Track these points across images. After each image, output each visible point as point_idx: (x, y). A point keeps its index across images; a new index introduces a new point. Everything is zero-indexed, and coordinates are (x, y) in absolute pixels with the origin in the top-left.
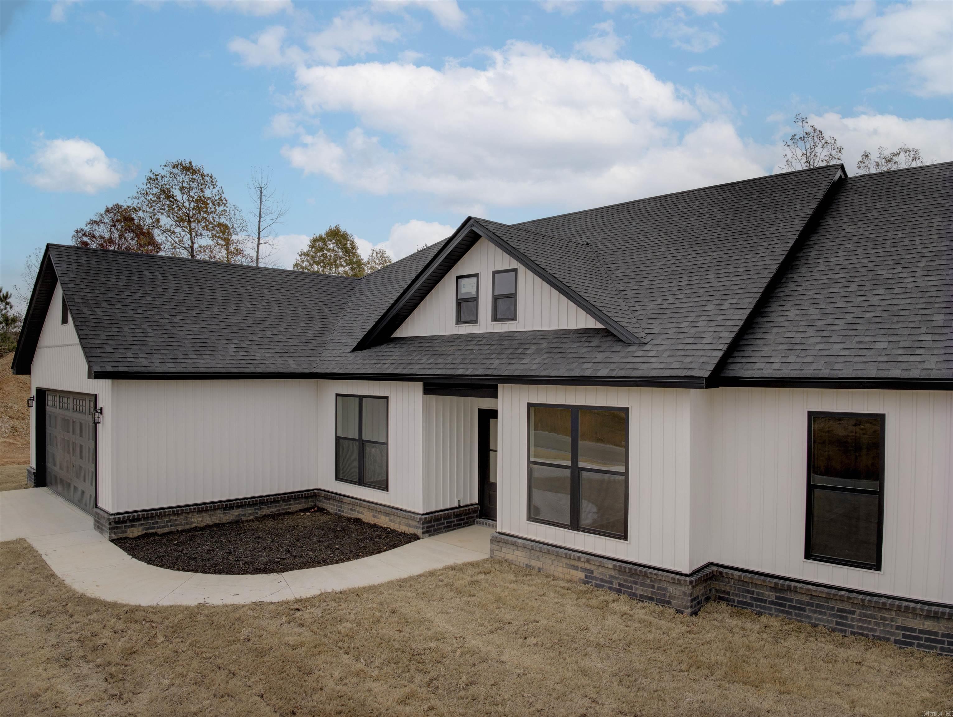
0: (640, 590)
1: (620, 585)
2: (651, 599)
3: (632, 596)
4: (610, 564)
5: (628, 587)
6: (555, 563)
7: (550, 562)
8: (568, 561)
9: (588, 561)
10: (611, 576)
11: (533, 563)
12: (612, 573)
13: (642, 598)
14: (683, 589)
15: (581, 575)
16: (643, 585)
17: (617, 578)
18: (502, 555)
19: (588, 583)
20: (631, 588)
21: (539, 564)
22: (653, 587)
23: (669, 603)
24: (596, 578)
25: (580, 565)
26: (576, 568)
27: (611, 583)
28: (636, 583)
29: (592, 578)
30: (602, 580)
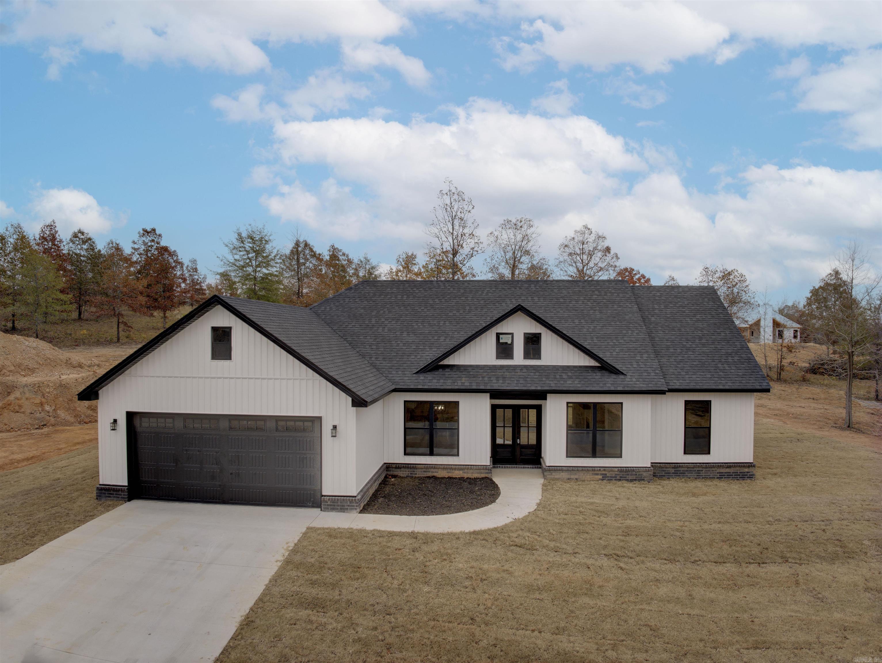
0: (630, 478)
1: (620, 477)
2: (635, 480)
3: (627, 480)
4: (616, 469)
5: (624, 477)
6: (586, 474)
7: (583, 474)
8: (593, 472)
9: (604, 470)
10: (616, 474)
11: (572, 477)
12: (617, 473)
13: (631, 481)
14: (650, 473)
15: (600, 477)
16: (631, 475)
17: (618, 475)
18: (553, 476)
19: (604, 479)
20: (626, 477)
21: (576, 477)
22: (636, 475)
23: (643, 480)
24: (608, 477)
25: (600, 472)
26: (597, 474)
27: (616, 477)
28: (628, 475)
29: (606, 477)
30: (611, 477)
